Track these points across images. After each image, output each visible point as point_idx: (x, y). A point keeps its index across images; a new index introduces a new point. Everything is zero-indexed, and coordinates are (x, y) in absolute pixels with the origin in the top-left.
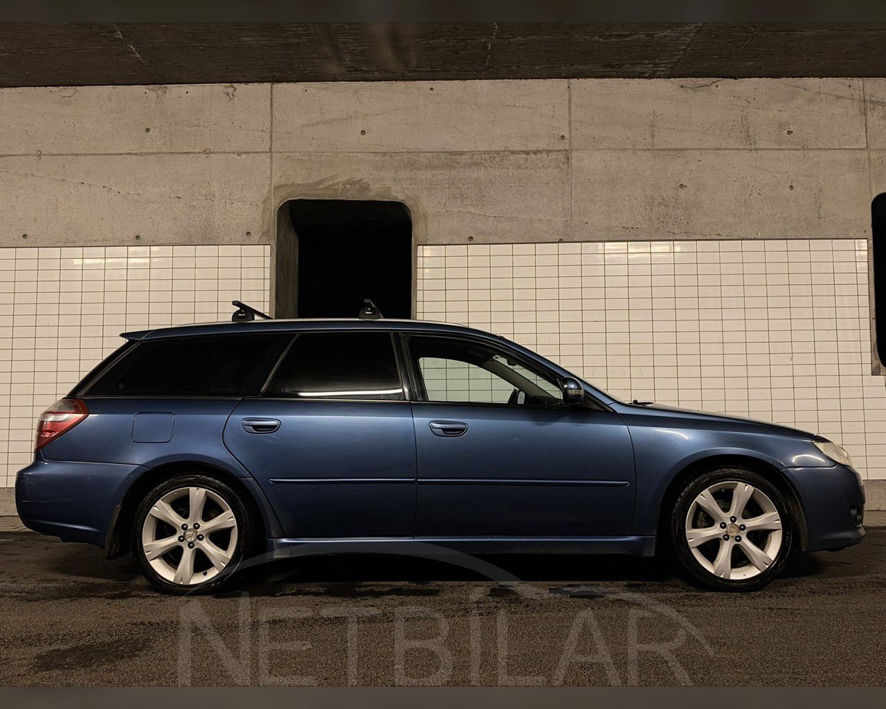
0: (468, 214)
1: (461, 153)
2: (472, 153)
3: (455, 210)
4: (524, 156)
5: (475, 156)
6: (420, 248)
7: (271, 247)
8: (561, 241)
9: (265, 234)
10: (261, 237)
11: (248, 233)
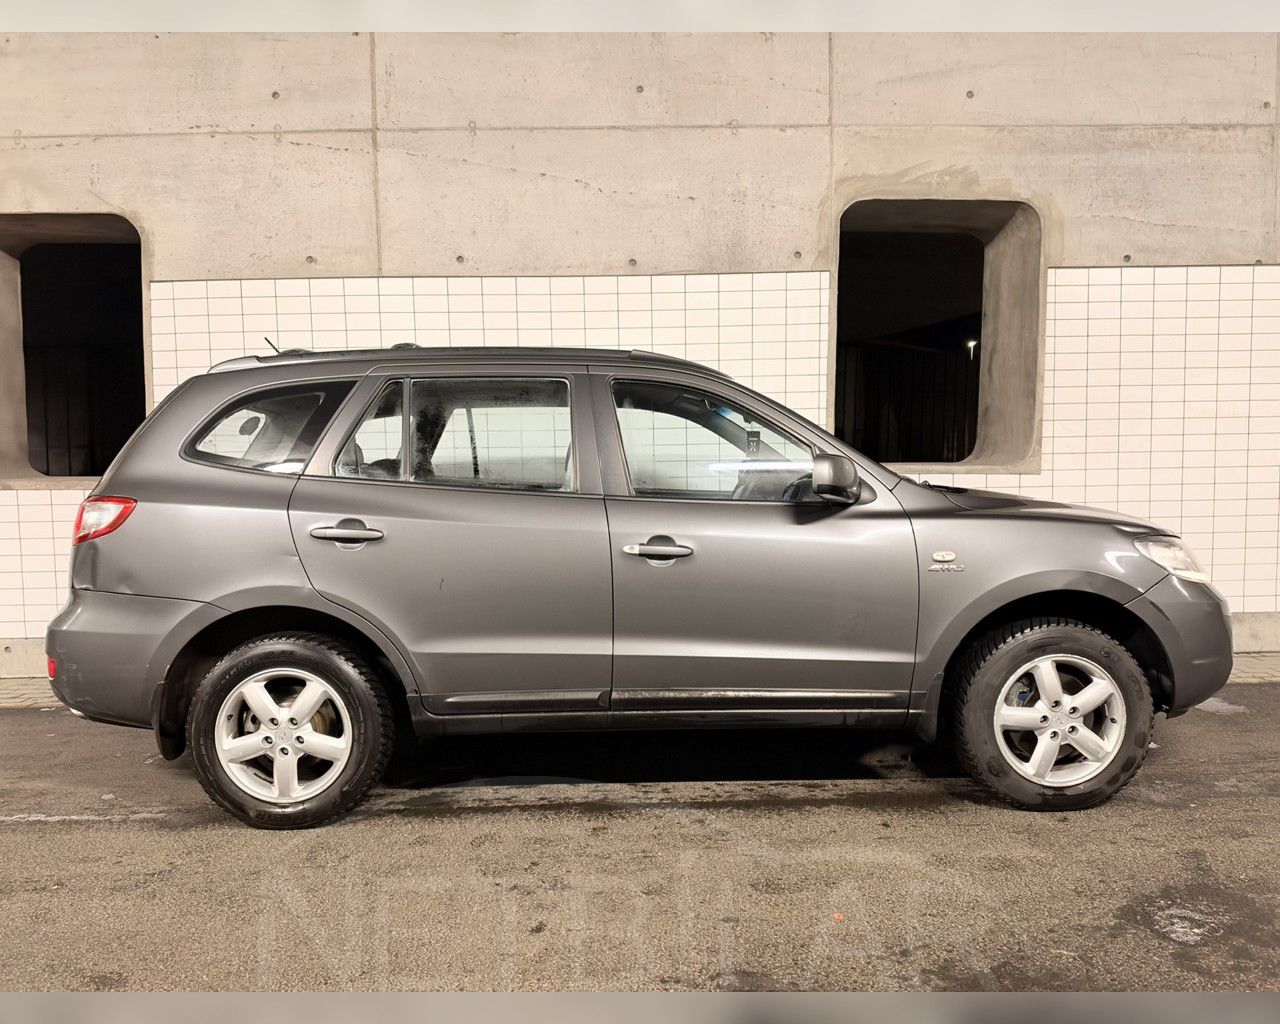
0: (1124, 221)
1: (1115, 128)
2: (1133, 126)
3: (1106, 214)
4: (1209, 133)
5: (1138, 132)
6: (1051, 272)
7: (831, 276)
8: (1259, 263)
9: (822, 254)
10: (816, 259)
11: (798, 254)
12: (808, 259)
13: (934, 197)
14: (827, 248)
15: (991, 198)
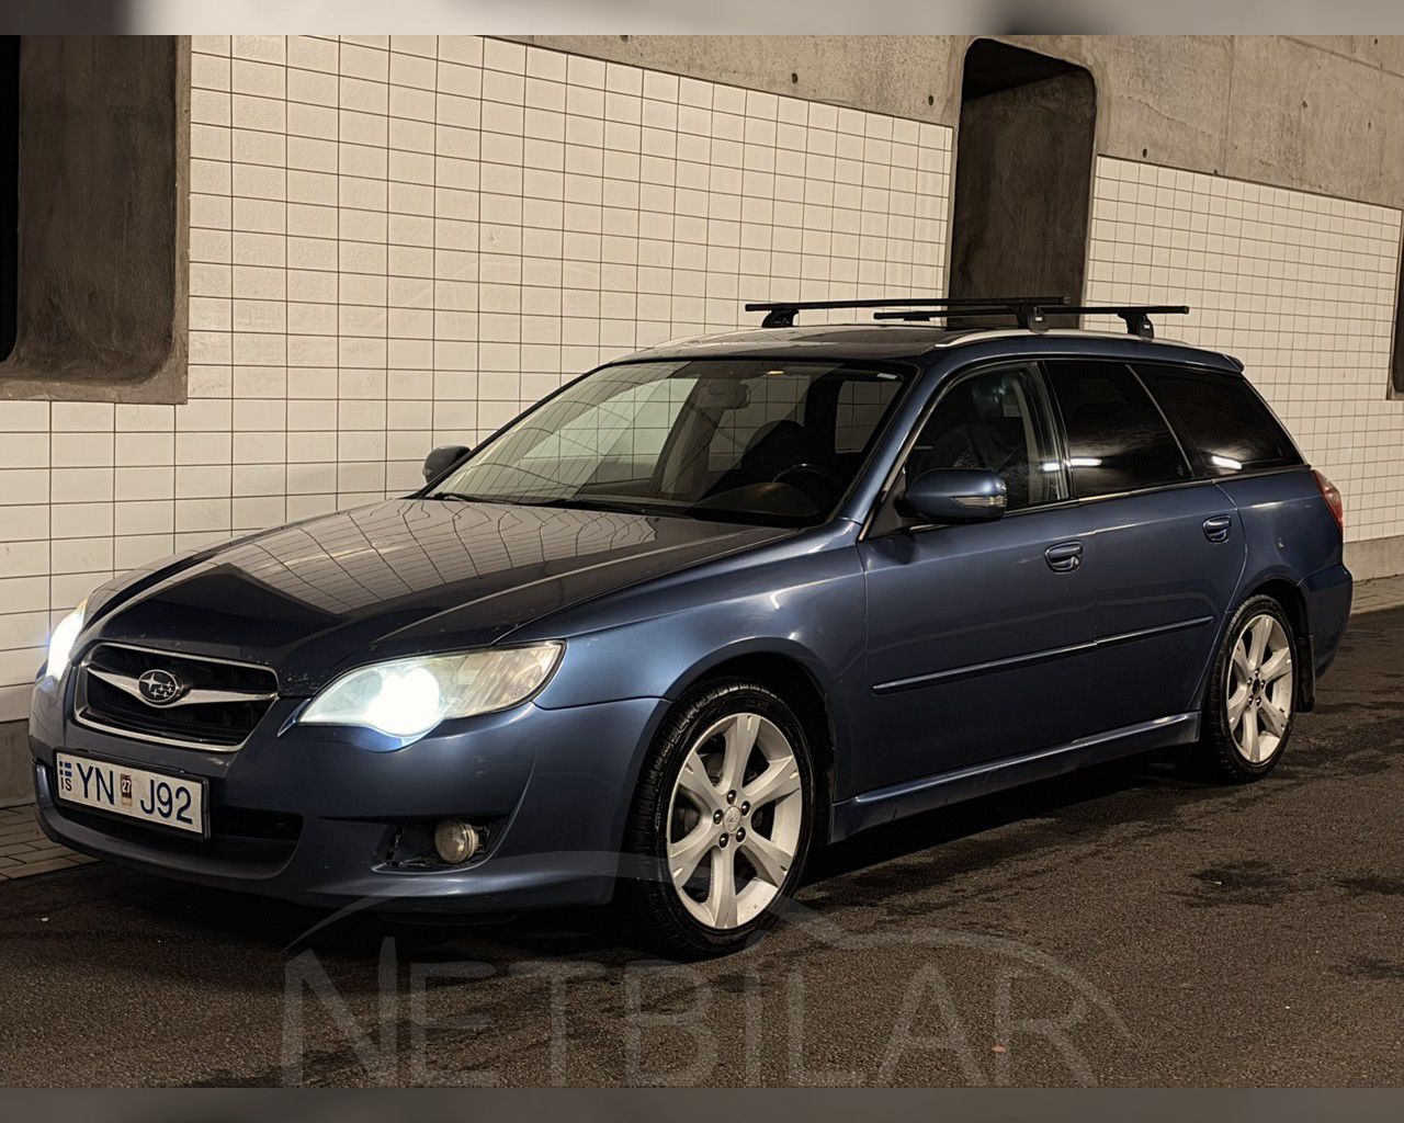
0: (1146, 108)
3: (1136, 97)
6: (1099, 158)
7: (954, 133)
8: (1216, 174)
9: (950, 101)
10: (944, 112)
11: (931, 100)
12: (938, 105)
13: (1031, 48)
14: (953, 95)
15: (1068, 59)
